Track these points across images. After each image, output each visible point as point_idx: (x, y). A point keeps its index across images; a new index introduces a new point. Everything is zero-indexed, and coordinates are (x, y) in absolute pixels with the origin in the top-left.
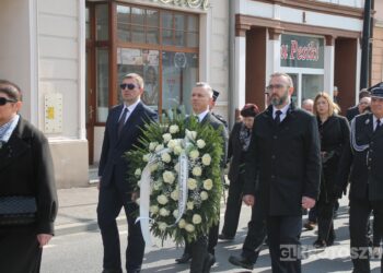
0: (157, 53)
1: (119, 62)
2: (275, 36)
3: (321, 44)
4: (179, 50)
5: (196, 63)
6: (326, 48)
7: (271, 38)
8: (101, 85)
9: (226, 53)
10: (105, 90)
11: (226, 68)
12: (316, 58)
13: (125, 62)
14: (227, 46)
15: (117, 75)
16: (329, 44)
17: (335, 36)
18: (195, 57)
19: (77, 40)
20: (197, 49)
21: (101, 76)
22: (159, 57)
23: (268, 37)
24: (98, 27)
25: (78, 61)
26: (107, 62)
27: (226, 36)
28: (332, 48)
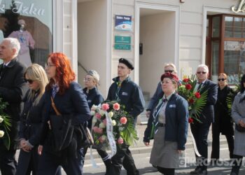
1: (225, 49)
8: (215, 63)
10: (217, 65)
13: (229, 49)
15: (224, 57)
19: (201, 37)
21: (214, 57)
24: (214, 30)
25: (201, 49)
26: (218, 50)
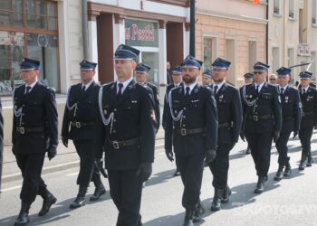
0: (22, 34)
2: (120, 21)
3: (156, 28)
4: (41, 33)
5: (56, 43)
6: (160, 30)
7: (117, 22)
9: (81, 34)
11: (82, 48)
12: (152, 39)
14: (81, 29)
16: (161, 27)
17: (166, 20)
18: (55, 38)
20: (57, 31)
22: (24, 38)
23: (114, 22)
27: (81, 21)
28: (165, 30)
